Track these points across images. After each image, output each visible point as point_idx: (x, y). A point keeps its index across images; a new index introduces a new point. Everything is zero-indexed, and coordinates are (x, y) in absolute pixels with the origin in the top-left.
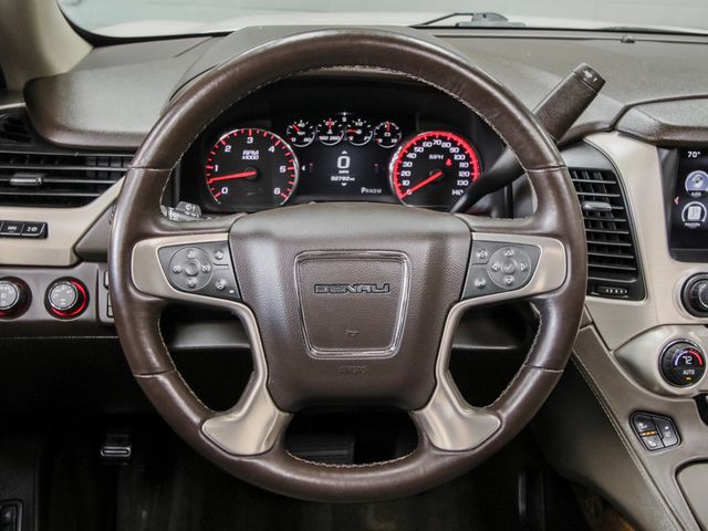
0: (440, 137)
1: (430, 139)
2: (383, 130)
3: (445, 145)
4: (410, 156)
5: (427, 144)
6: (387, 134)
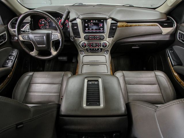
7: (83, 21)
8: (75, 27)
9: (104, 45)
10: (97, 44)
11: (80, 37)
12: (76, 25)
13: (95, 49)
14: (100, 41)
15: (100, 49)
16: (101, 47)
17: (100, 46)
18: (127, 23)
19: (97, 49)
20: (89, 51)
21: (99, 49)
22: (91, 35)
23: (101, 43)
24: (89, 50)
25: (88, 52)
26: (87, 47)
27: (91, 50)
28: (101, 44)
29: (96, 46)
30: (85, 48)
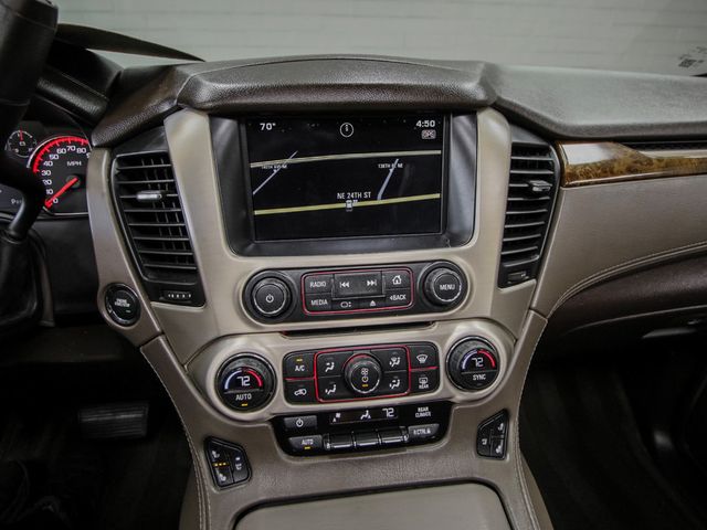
0: (73, 143)
1: (63, 145)
2: (17, 140)
3: (80, 151)
4: (47, 163)
5: (61, 151)
6: (22, 143)
7: (226, 125)
8: (142, 196)
9: (471, 364)
10: (395, 362)
11: (198, 298)
12: (151, 174)
13: (376, 411)
14: (426, 324)
15: (423, 412)
16: (434, 385)
17: (424, 383)
18: (630, 151)
19: (389, 414)
20: (307, 442)
21: (414, 407)
22: (318, 271)
23: (431, 350)
24: (306, 431)
25: (300, 453)
26: (279, 404)
27: (323, 423)
28: (434, 359)
29: (386, 380)
30: (264, 413)
